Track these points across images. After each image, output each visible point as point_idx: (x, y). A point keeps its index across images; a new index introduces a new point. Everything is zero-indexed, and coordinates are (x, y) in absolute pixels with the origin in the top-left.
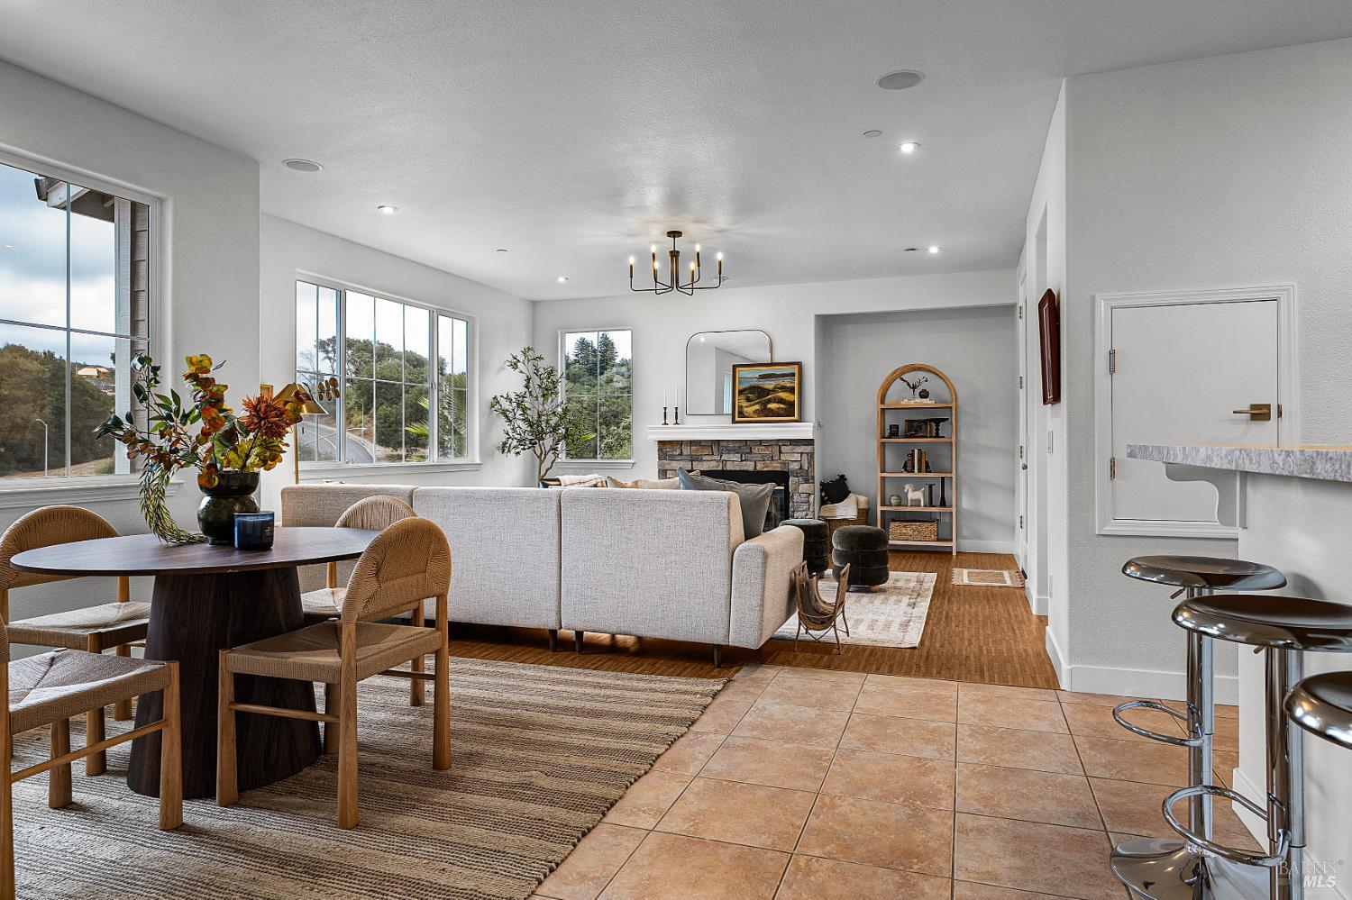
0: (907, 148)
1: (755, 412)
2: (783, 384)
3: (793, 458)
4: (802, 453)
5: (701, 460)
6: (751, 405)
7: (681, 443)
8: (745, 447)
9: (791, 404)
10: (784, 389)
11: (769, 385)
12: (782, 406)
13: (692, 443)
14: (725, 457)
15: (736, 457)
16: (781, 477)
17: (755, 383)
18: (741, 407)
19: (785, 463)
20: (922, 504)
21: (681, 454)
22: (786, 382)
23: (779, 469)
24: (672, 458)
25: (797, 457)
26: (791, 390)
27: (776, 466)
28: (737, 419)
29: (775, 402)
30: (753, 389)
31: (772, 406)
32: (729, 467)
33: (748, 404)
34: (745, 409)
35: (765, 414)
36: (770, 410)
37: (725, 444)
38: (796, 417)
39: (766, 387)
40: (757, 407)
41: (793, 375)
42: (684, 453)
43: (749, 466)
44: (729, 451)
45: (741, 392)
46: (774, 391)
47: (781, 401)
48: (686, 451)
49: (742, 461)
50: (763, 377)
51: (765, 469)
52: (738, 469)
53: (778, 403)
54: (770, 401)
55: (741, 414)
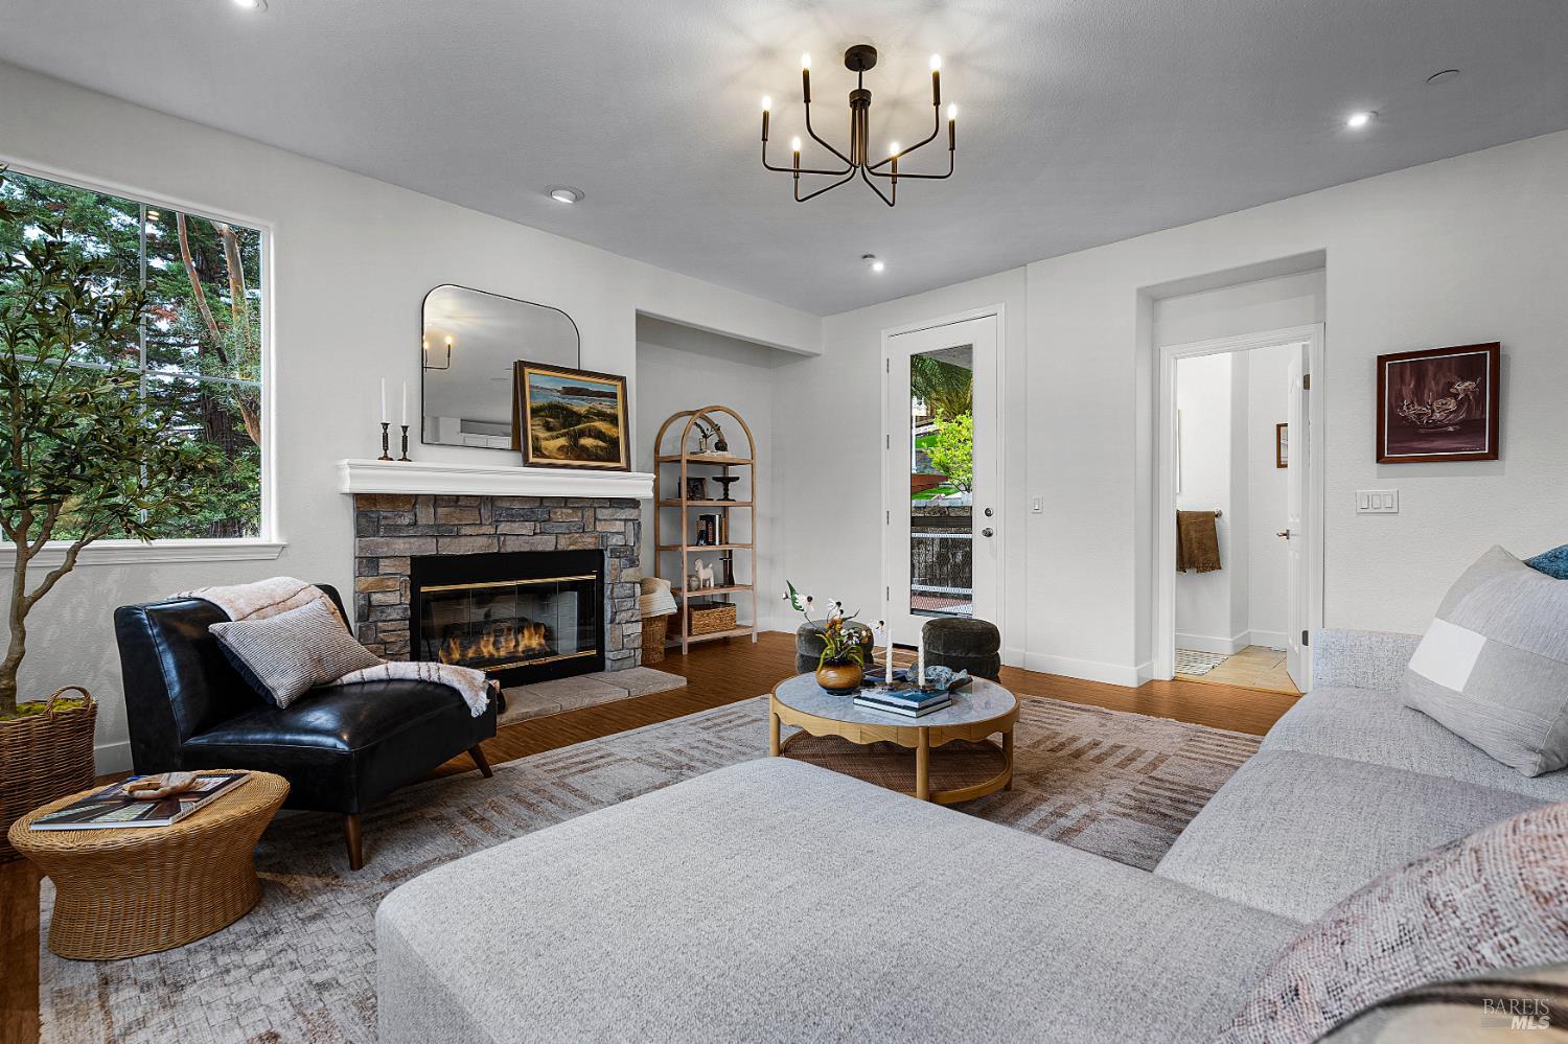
0: (1358, 121)
1: (561, 448)
2: (599, 407)
3: (614, 529)
4: (626, 520)
5: (458, 535)
6: (553, 438)
7: (412, 500)
8: (540, 508)
9: (614, 442)
10: (602, 416)
11: (580, 406)
12: (601, 443)
13: (436, 500)
14: (504, 528)
15: (527, 528)
16: (593, 559)
17: (557, 399)
18: (536, 439)
19: (603, 536)
20: (712, 585)
21: (415, 524)
22: (604, 406)
23: (592, 547)
24: (394, 531)
25: (619, 526)
26: (613, 420)
27: (588, 542)
28: (532, 459)
29: (590, 436)
30: (554, 410)
31: (587, 442)
32: (512, 546)
33: (548, 434)
34: (544, 444)
35: (577, 454)
36: (584, 448)
37: (506, 505)
38: (623, 463)
39: (576, 409)
40: (562, 441)
41: (614, 396)
42: (422, 521)
43: (546, 544)
44: (512, 518)
45: (535, 412)
46: (587, 417)
47: (599, 435)
48: (425, 516)
49: (535, 534)
50: (569, 391)
51: (572, 548)
52: (526, 548)
53: (595, 437)
54: (582, 434)
55: (538, 451)
